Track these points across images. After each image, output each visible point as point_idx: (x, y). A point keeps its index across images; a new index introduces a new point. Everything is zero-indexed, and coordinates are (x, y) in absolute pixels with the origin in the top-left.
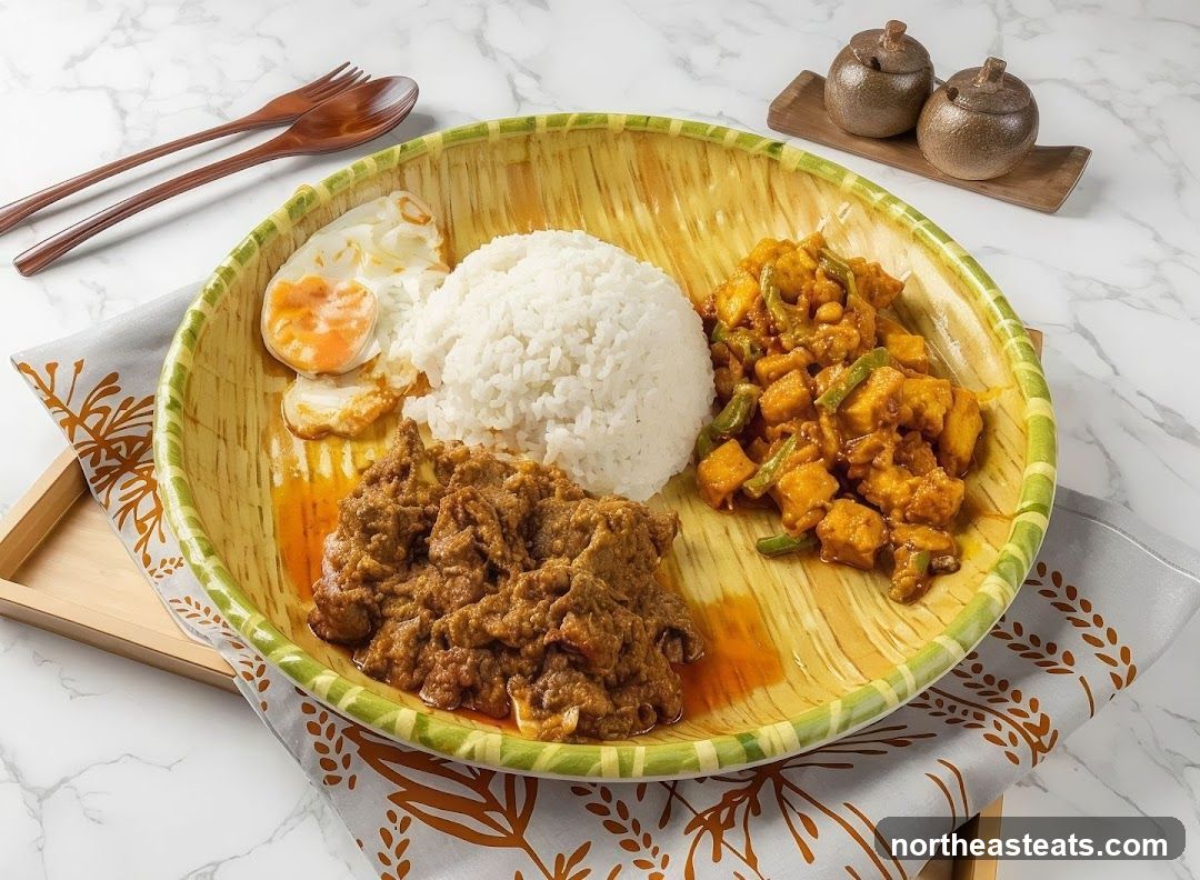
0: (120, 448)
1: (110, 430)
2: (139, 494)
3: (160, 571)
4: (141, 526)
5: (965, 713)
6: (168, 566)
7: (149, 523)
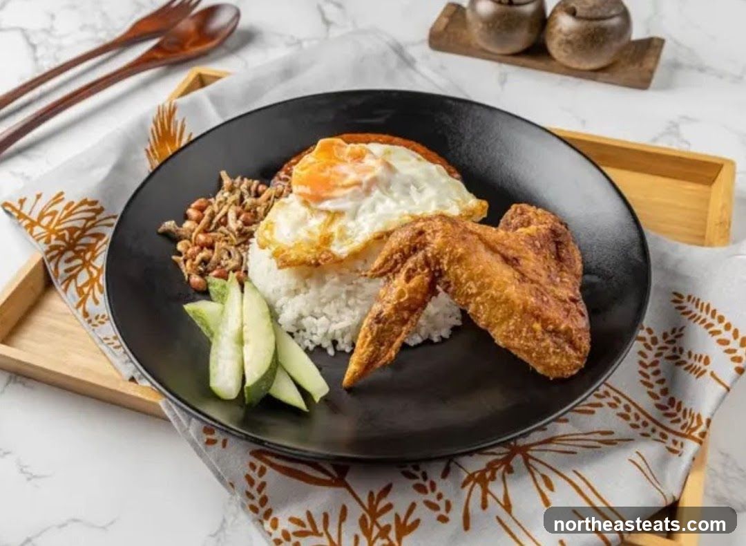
0: (64, 235)
1: (59, 223)
2: (78, 269)
3: (95, 322)
4: (80, 290)
5: (654, 431)
6: (100, 319)
7: (86, 290)
